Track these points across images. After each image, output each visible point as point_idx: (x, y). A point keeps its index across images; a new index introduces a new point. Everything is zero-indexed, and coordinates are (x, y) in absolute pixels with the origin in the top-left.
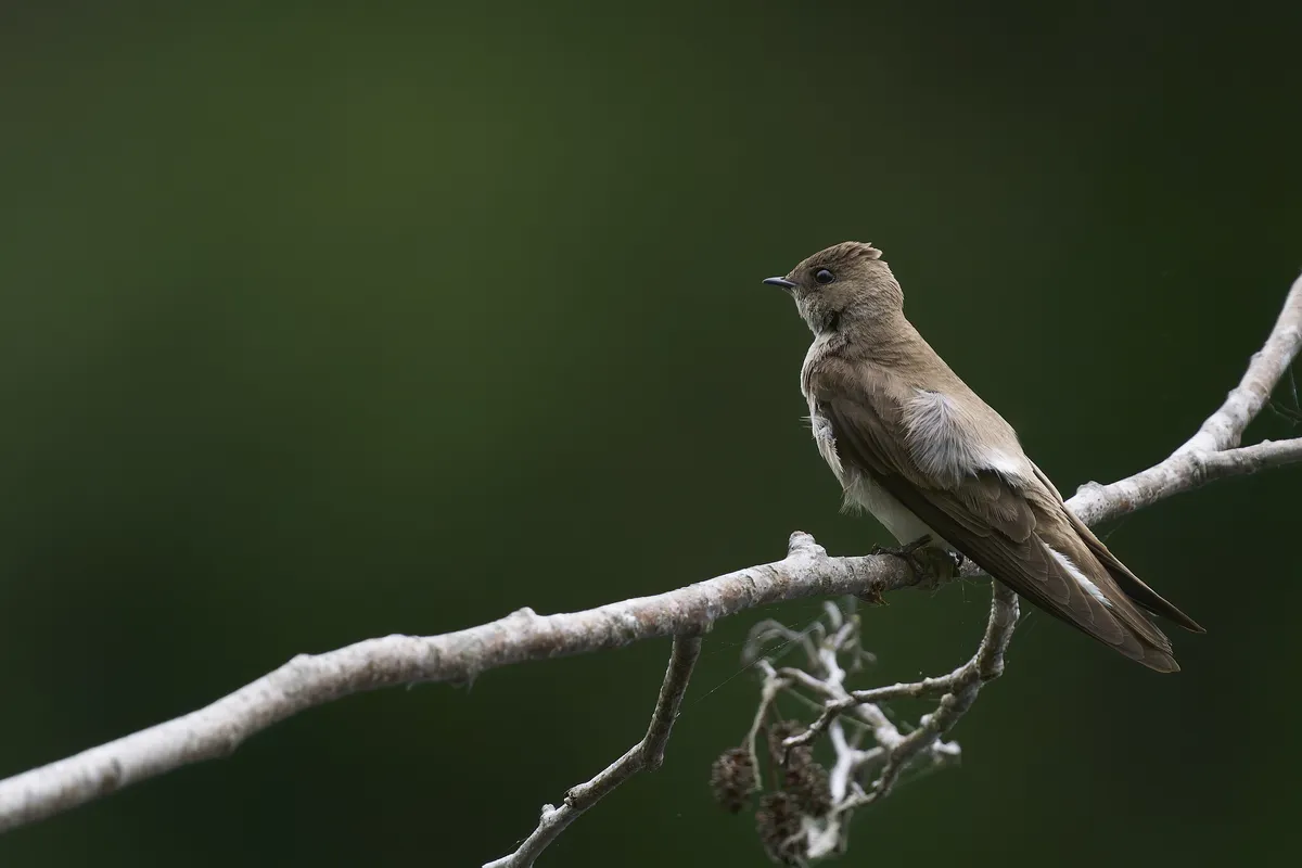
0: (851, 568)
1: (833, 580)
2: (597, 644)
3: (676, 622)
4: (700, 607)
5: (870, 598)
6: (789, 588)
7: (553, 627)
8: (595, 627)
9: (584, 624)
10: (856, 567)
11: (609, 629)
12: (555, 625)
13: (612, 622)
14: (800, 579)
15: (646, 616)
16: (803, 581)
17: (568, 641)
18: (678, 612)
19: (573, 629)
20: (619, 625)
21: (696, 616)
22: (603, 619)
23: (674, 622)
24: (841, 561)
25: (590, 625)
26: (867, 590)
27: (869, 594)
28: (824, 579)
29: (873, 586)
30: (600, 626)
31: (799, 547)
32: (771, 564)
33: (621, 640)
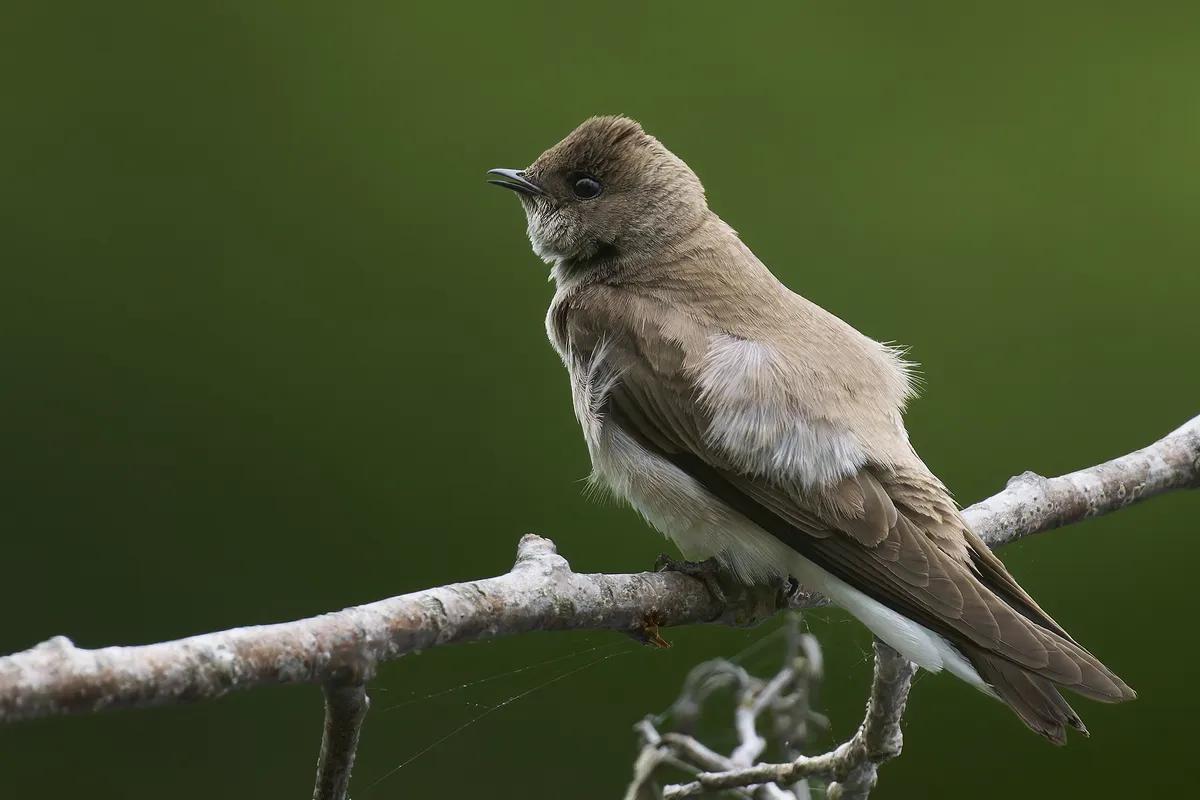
0: (608, 591)
1: (579, 608)
2: (172, 693)
3: (311, 664)
4: (352, 642)
5: (642, 635)
6: (503, 618)
7: (100, 666)
8: (170, 667)
9: (152, 663)
10: (618, 589)
11: (192, 671)
12: (105, 663)
13: (197, 662)
14: (523, 605)
15: (259, 654)
16: (526, 608)
17: (122, 687)
18: (313, 649)
19: (131, 671)
20: (208, 665)
21: (345, 656)
22: (182, 655)
23: (306, 664)
24: (595, 581)
25: (160, 664)
26: (635, 624)
27: (641, 628)
28: (563, 606)
29: (646, 618)
30: (178, 667)
31: (529, 558)
32: (478, 583)
33: (212, 687)
